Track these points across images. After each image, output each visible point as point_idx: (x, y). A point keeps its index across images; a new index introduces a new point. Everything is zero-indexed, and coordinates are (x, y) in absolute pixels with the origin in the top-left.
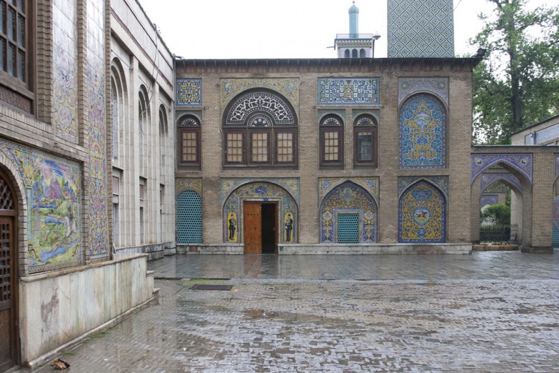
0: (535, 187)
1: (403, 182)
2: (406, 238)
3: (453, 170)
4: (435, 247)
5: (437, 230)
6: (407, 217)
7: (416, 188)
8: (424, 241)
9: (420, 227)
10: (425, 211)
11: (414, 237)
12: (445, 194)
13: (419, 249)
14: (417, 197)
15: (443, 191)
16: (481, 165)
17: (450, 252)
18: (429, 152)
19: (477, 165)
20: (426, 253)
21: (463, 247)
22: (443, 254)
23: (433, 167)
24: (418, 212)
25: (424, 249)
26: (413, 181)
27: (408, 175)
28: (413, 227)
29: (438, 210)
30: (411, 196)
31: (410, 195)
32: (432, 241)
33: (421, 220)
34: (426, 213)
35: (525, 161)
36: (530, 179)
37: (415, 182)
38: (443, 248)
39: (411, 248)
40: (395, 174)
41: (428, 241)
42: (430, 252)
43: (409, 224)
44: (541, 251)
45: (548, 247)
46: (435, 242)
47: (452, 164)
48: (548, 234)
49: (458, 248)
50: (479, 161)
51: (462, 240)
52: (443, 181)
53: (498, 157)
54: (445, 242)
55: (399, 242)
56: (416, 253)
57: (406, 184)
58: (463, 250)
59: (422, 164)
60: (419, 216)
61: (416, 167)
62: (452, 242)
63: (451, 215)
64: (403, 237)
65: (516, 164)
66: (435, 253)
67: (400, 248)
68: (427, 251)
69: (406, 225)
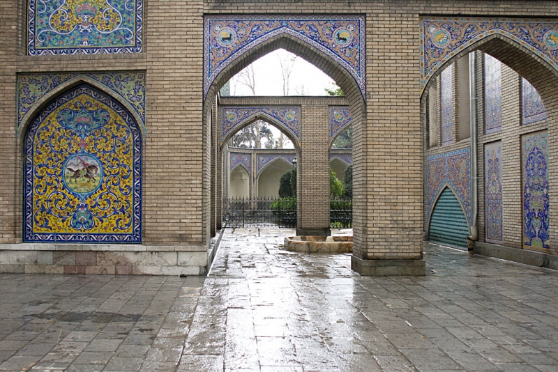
0: (373, 101)
1: (32, 87)
2: (43, 230)
3: (158, 57)
4: (110, 256)
5: (122, 210)
6: (47, 178)
7: (69, 103)
8: (88, 239)
9: (78, 202)
10: (90, 162)
11: (63, 227)
12: (138, 118)
13: (70, 259)
14: (72, 126)
15: (132, 110)
16: (230, 45)
17: (149, 270)
18: (102, 15)
19: (221, 43)
20: (89, 270)
21: (184, 257)
22: (132, 275)
23: (112, 50)
24: (74, 164)
25: (82, 259)
26: (56, 86)
27: (42, 68)
28: (62, 204)
29: (123, 158)
30: (57, 125)
31: (52, 121)
32: (110, 239)
33: (81, 186)
34: (94, 167)
35: (344, 34)
36: (360, 80)
37: (61, 87)
38: (132, 258)
39: (50, 257)
40: (11, 68)
41: (99, 239)
42: (97, 270)
43: (50, 194)
44: (391, 269)
45: (413, 259)
46: (117, 242)
47: (153, 41)
48: (408, 224)
49: (171, 259)
50: (225, 34)
51: (182, 239)
52: (132, 84)
53: (276, 24)
54: (139, 242)
55: (25, 240)
56: (61, 270)
57: (39, 93)
58: (184, 265)
59: (85, 44)
60: (77, 174)
61: (70, 50)
62: (154, 244)
63: (150, 172)
64: (36, 229)
65: (322, 43)
66: (111, 270)
67: (22, 256)
68: (89, 264)
69: (41, 196)
